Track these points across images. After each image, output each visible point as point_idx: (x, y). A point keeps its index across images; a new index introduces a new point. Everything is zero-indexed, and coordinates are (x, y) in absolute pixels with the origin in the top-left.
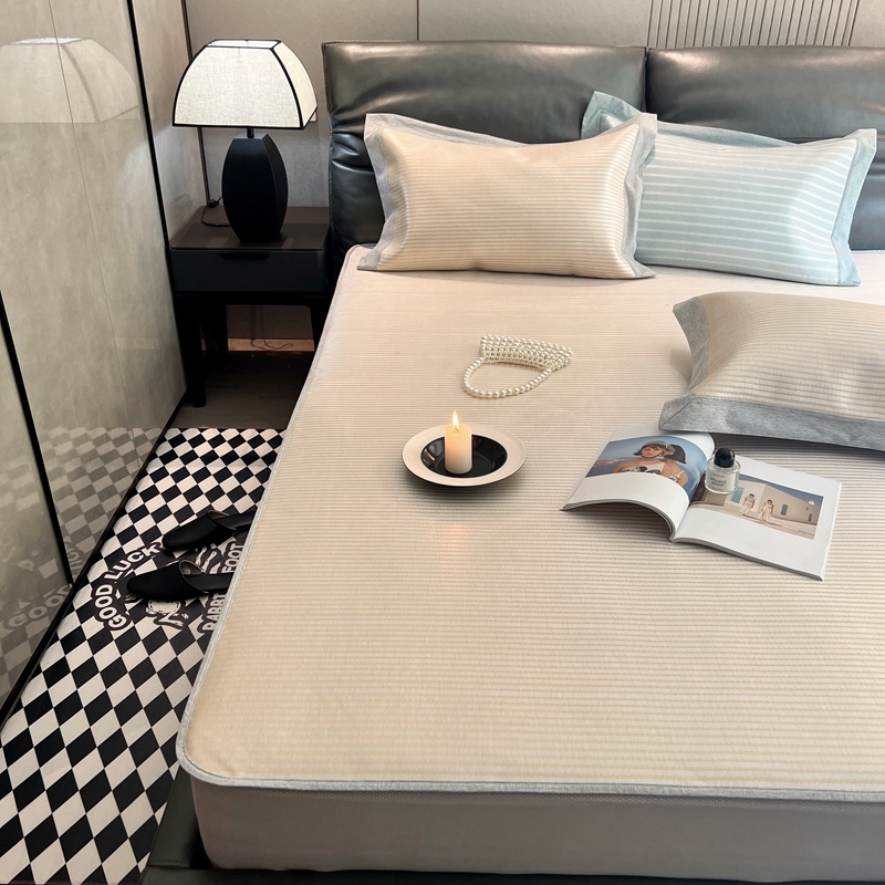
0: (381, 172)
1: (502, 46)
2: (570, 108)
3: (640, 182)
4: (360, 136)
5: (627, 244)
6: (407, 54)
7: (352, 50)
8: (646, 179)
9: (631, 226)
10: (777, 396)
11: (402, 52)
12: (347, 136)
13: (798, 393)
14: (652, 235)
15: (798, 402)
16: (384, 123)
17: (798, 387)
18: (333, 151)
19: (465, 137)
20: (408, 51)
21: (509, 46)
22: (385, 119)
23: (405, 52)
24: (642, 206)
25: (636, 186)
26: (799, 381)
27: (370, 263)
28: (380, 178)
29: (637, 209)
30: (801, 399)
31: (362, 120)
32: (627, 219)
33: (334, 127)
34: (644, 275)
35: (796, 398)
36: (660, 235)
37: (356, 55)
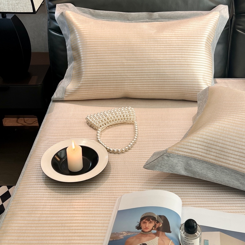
10: (217, 159)
13: (230, 159)
15: (229, 164)
16: (66, 8)
17: (230, 155)
18: (49, 24)
26: (231, 152)
30: (231, 163)
35: (228, 162)
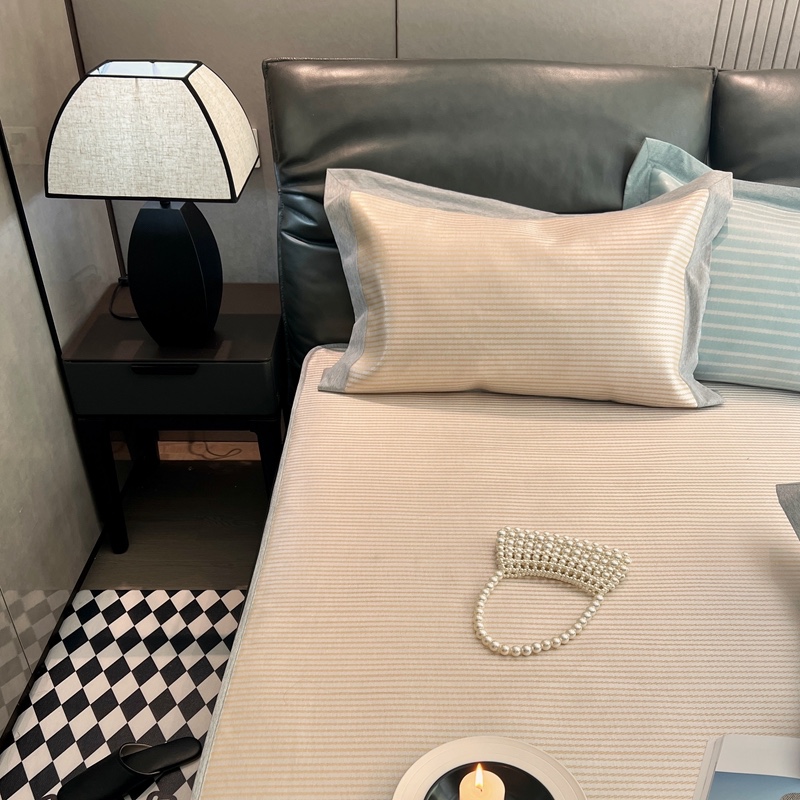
0: (348, 253)
1: (516, 68)
2: (610, 161)
3: (707, 271)
4: (319, 199)
5: (686, 359)
6: (383, 81)
7: (305, 71)
8: (714, 267)
9: (692, 334)
11: (376, 78)
12: (301, 198)
14: (721, 346)
16: (351, 184)
18: (283, 218)
19: (465, 203)
20: (383, 74)
21: (527, 68)
22: (353, 178)
23: (379, 77)
24: (709, 305)
25: (700, 277)
27: (335, 383)
28: (347, 262)
29: (702, 311)
31: (320, 177)
32: (687, 324)
33: (284, 183)
34: (709, 404)
36: (731, 347)
37: (312, 80)
